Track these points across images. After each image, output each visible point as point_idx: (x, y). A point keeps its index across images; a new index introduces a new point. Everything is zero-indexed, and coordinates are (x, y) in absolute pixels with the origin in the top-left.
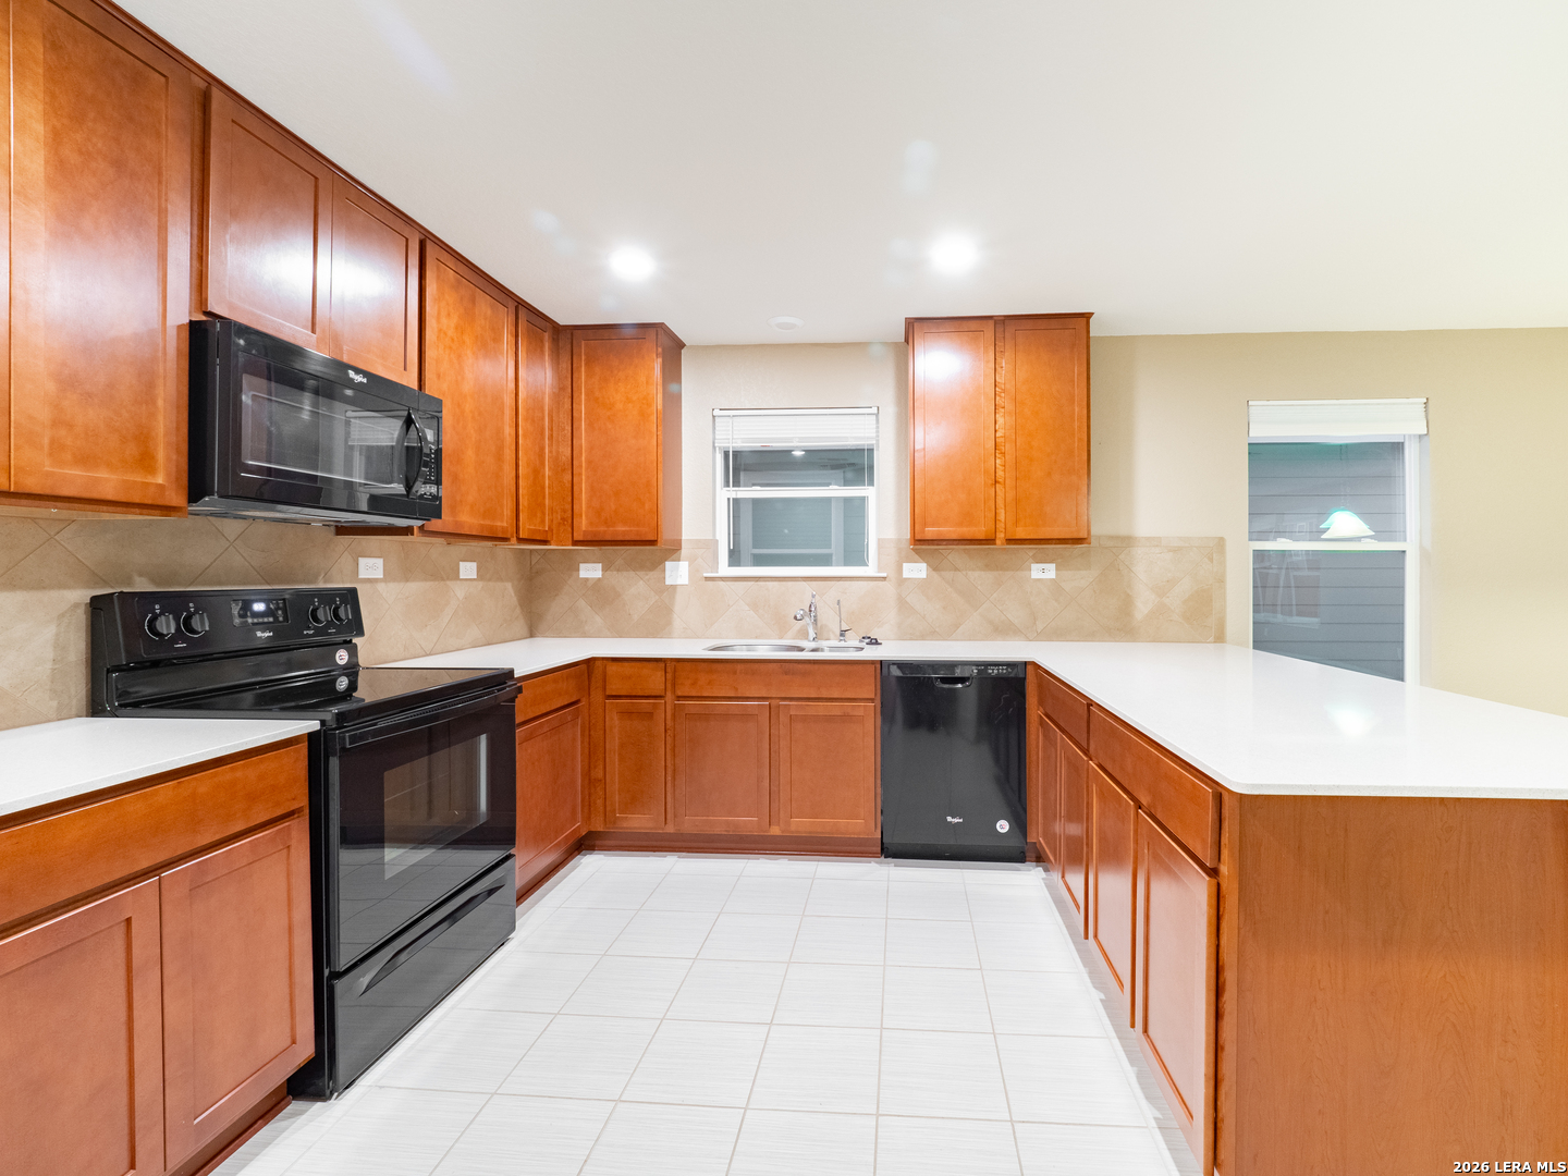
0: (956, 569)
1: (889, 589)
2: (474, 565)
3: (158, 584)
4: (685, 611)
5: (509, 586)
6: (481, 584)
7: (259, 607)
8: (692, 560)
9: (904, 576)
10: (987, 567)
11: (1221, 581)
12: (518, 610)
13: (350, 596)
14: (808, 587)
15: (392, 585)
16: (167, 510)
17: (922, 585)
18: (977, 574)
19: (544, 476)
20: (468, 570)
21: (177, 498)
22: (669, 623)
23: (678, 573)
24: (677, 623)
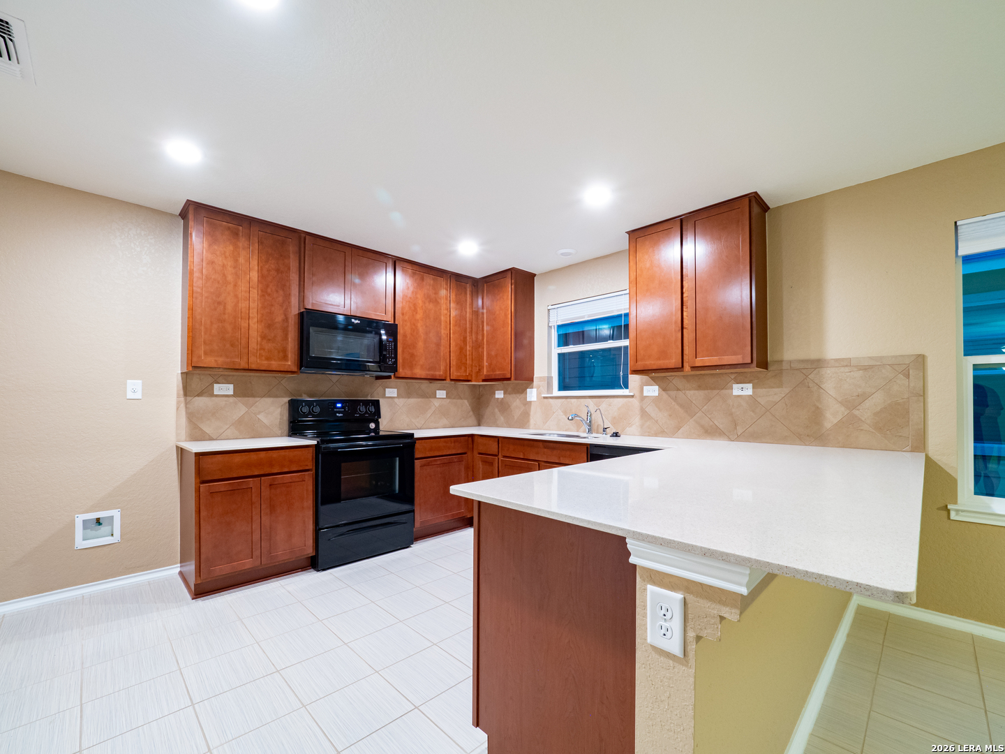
0: (678, 390)
1: (635, 402)
2: (445, 392)
3: (310, 397)
4: (535, 416)
5: (466, 401)
6: (449, 400)
7: (339, 405)
8: (538, 388)
9: (644, 395)
10: (699, 388)
11: (923, 394)
12: (471, 413)
13: (376, 404)
14: (590, 402)
15: (401, 400)
16: (293, 372)
17: (656, 400)
18: (692, 392)
19: (466, 350)
20: (441, 394)
21: (295, 369)
22: (528, 421)
23: (532, 394)
24: (532, 421)
